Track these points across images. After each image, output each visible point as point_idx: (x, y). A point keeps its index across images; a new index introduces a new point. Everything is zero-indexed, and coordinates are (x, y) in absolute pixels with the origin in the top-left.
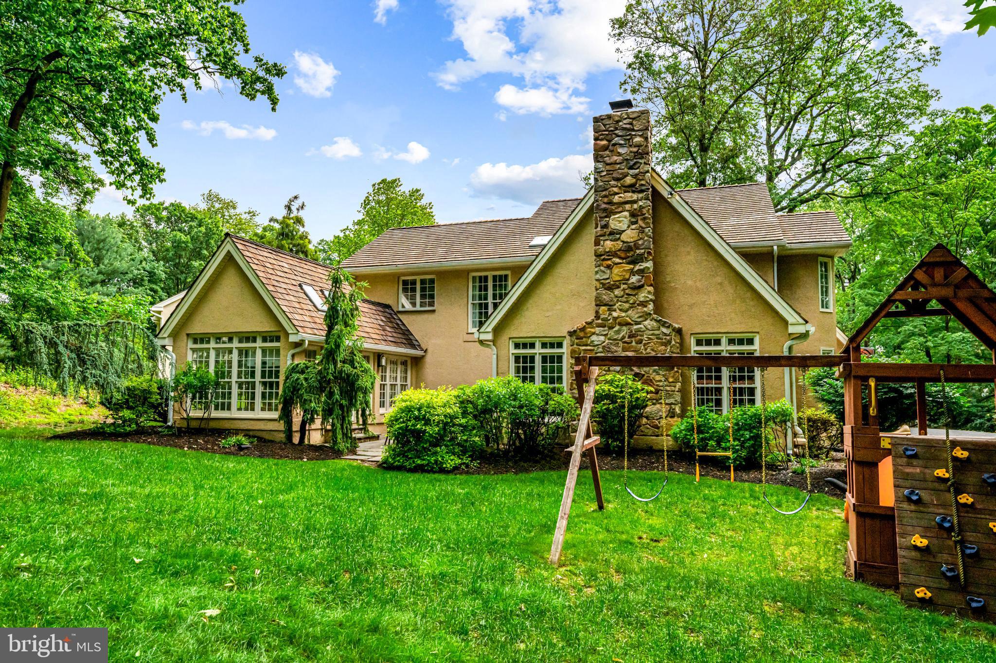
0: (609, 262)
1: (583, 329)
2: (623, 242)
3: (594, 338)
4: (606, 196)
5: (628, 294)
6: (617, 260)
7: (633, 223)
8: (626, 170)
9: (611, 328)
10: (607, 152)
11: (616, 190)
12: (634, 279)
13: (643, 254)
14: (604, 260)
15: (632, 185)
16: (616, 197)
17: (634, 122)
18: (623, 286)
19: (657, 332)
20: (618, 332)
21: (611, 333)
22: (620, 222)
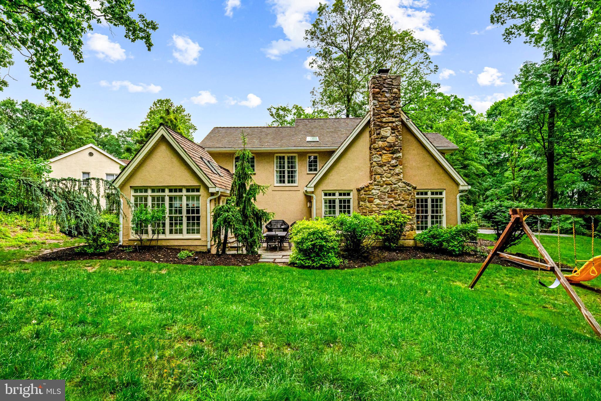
0: (381, 153)
1: (368, 187)
2: (388, 142)
3: (373, 191)
4: (379, 118)
5: (390, 169)
6: (385, 152)
7: (392, 133)
8: (389, 106)
9: (382, 186)
10: (379, 95)
11: (384, 115)
12: (393, 162)
13: (398, 149)
14: (378, 151)
15: (393, 114)
16: (384, 119)
17: (393, 81)
18: (387, 165)
19: (404, 189)
20: (385, 188)
21: (382, 189)
22: (386, 132)
